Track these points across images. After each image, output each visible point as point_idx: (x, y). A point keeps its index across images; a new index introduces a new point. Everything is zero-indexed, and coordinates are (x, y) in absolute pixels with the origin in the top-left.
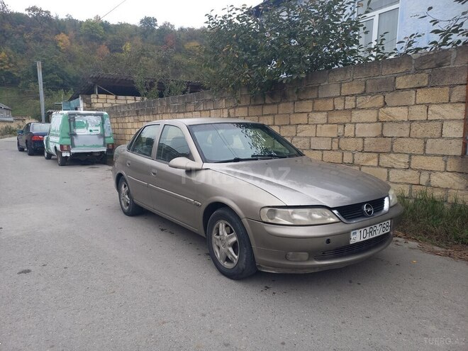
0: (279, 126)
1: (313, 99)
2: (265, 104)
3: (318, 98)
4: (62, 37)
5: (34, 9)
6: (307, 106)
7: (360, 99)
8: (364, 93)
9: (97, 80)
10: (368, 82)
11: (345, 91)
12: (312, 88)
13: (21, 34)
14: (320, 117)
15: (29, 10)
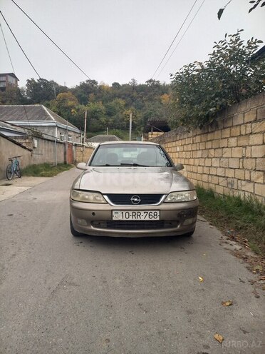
0: (215, 149)
1: (230, 127)
2: (208, 133)
3: (232, 126)
4: (165, 96)
5: (151, 81)
6: (227, 133)
7: (254, 125)
8: (256, 121)
9: (153, 123)
10: (258, 111)
11: (246, 120)
12: (230, 118)
13: (142, 98)
14: (233, 142)
15: (147, 82)
